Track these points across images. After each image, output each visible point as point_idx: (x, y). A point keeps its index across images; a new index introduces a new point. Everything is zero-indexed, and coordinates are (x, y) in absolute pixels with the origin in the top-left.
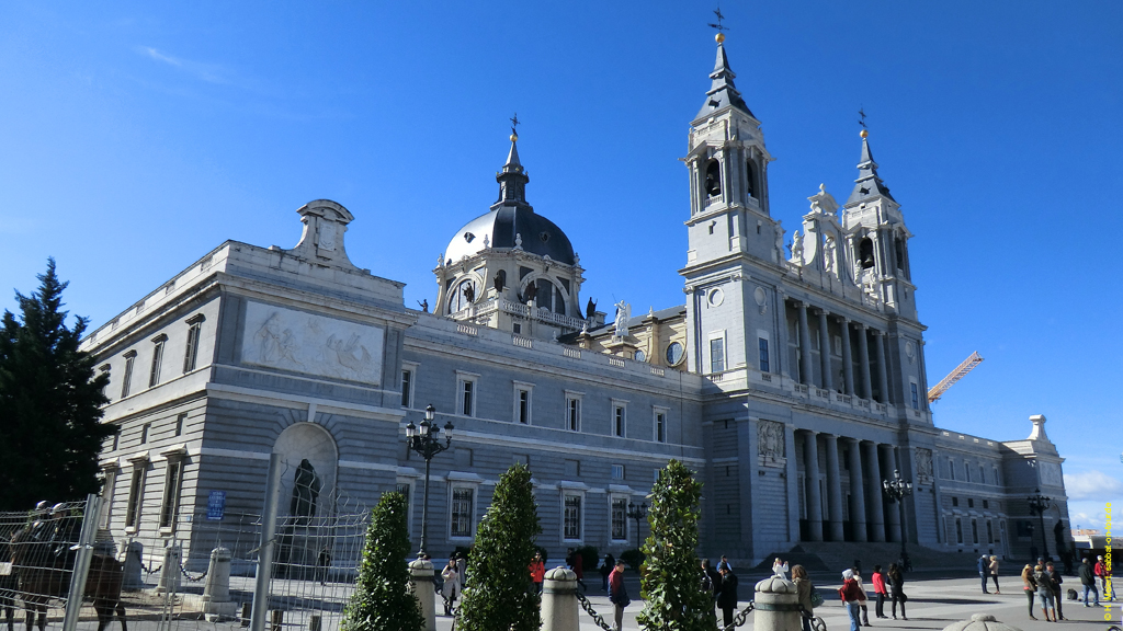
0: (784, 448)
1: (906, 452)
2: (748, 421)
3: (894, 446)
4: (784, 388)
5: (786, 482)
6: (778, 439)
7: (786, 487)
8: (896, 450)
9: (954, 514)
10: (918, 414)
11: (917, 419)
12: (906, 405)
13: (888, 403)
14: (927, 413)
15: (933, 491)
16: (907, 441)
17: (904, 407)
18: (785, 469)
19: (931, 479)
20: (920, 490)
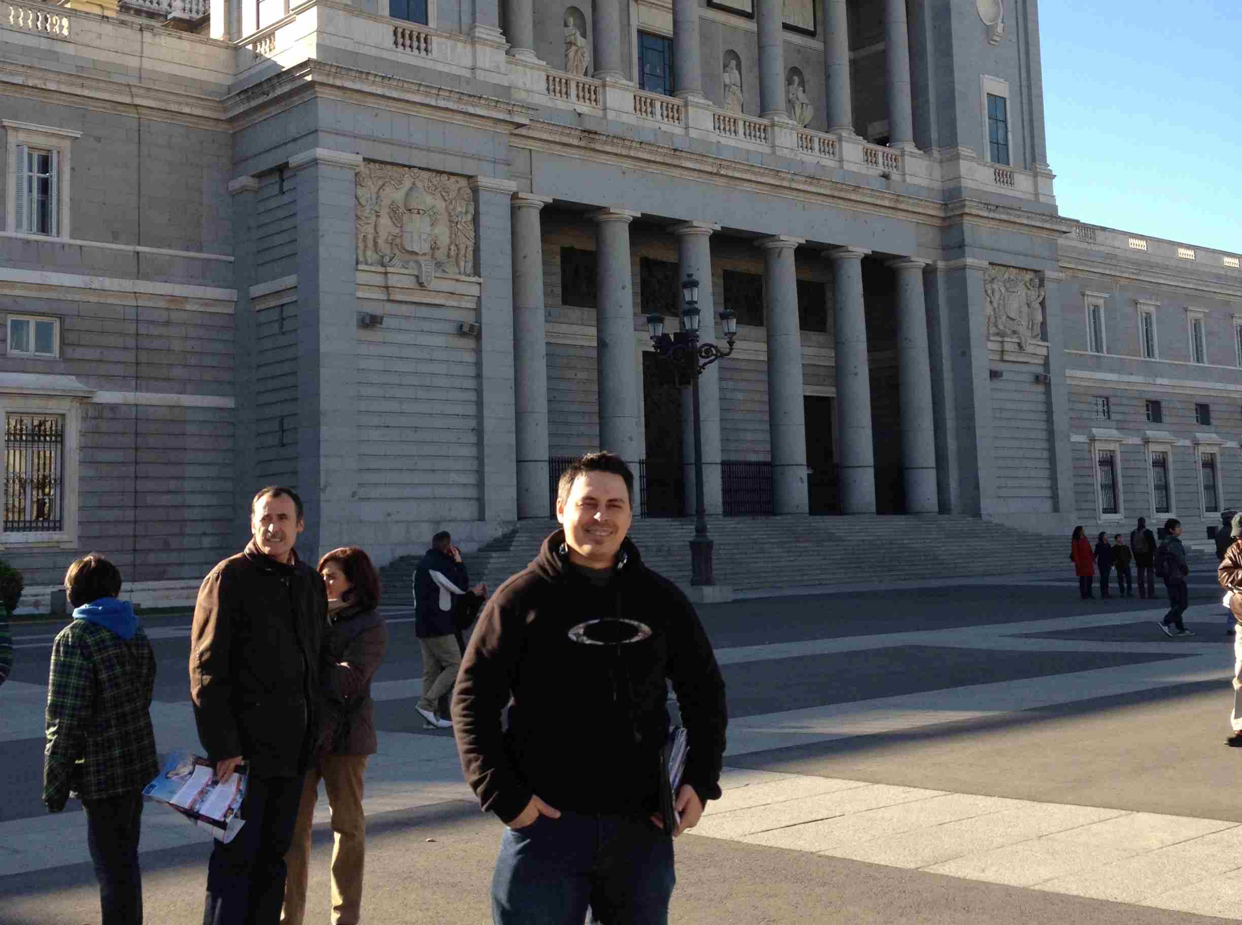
0: (476, 250)
1: (958, 275)
2: (315, 162)
3: (922, 262)
4: (481, 75)
5: (478, 351)
6: (453, 223)
7: (478, 364)
8: (929, 273)
9: (1147, 442)
10: (1004, 178)
11: (1004, 190)
12: (963, 150)
13: (910, 147)
14: (1035, 176)
15: (1043, 380)
16: (961, 246)
17: (957, 157)
18: (478, 311)
19: (1036, 348)
20: (994, 375)
